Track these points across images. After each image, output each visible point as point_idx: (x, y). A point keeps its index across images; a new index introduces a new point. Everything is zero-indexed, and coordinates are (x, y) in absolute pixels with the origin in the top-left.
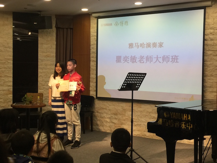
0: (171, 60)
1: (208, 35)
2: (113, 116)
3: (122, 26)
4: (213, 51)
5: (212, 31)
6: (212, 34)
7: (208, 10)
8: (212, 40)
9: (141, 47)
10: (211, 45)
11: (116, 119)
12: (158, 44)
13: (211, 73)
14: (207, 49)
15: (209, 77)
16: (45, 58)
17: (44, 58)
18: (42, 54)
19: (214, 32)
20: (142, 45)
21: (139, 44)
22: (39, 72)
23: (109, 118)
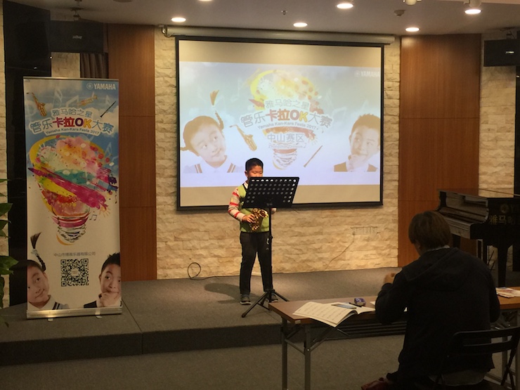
1: (385, 90)
5: (390, 84)
6: (391, 89)
8: (390, 98)
11: (221, 247)
13: (389, 151)
14: (387, 113)
19: (393, 86)
23: (206, 248)
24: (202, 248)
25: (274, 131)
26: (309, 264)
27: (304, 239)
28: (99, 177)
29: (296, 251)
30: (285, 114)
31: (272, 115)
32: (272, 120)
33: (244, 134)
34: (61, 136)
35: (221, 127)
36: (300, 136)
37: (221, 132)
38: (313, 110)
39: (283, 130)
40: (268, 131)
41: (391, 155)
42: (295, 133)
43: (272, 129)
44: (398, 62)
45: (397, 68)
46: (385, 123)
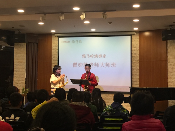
0: (111, 65)
1: (133, 51)
3: (77, 43)
4: (136, 60)
5: (135, 49)
6: (135, 51)
7: (133, 37)
8: (135, 54)
9: (91, 57)
10: (135, 57)
12: (102, 56)
13: (135, 73)
17: (18, 63)
18: (16, 60)
19: (136, 50)
20: (92, 56)
21: (90, 55)
41: (136, 75)
44: (138, 41)
45: (138, 43)
46: (133, 63)
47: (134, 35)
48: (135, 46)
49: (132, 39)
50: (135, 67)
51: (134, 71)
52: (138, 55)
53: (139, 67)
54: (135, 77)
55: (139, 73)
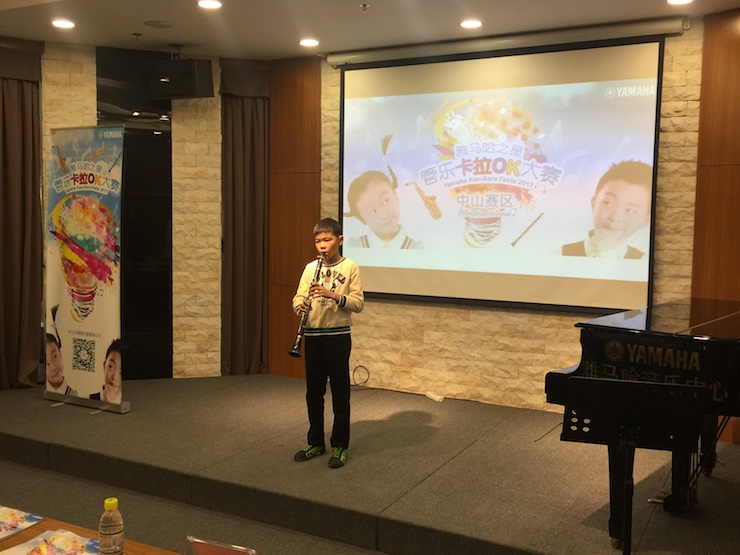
1: (669, 116)
2: (389, 343)
4: (681, 161)
5: (680, 105)
6: (682, 114)
7: (670, 45)
8: (680, 130)
10: (676, 145)
11: (395, 350)
13: (674, 225)
14: (666, 157)
15: (669, 236)
16: (192, 182)
17: (187, 181)
18: (182, 169)
19: (686, 109)
22: (174, 221)
23: (376, 349)
24: (371, 348)
25: (467, 190)
26: (522, 396)
27: (514, 356)
28: (106, 245)
29: (501, 373)
30: (485, 164)
31: (465, 166)
32: (464, 175)
33: (425, 195)
34: (77, 196)
35: (395, 185)
36: (507, 198)
37: (394, 192)
38: (528, 157)
39: (482, 188)
40: (457, 190)
41: (677, 231)
42: (499, 194)
43: (464, 188)
44: (699, 64)
45: (696, 75)
46: (668, 175)
47: (678, 38)
48: (679, 91)
49: (666, 58)
50: (676, 195)
51: (669, 212)
52: (694, 137)
53: (694, 193)
54: (670, 242)
55: (692, 224)
